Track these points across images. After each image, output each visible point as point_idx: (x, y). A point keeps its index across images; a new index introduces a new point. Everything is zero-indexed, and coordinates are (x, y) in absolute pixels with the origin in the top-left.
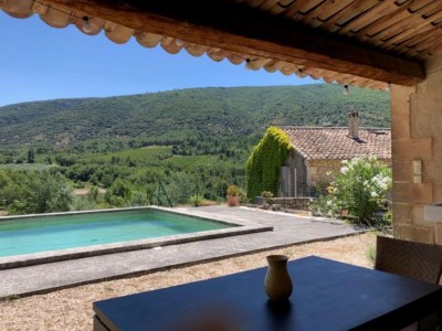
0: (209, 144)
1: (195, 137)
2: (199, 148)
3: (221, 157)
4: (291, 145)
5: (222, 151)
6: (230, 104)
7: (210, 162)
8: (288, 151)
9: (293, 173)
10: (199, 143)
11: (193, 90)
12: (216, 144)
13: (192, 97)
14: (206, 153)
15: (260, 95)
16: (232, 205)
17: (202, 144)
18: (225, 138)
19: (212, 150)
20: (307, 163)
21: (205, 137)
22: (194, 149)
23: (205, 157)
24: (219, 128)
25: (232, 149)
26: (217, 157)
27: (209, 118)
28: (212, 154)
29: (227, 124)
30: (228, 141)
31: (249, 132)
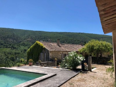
0: (8, 45)
1: (3, 43)
2: (4, 46)
3: (12, 49)
4: (44, 47)
5: (12, 47)
6: (15, 33)
7: (8, 50)
8: (43, 48)
9: (44, 55)
10: (4, 44)
11: (3, 28)
12: (10, 45)
13: (3, 30)
14: (7, 47)
15: (24, 32)
16: (30, 65)
17: (5, 45)
18: (13, 43)
19: (9, 46)
20: (49, 52)
21: (6, 42)
22: (2, 46)
23: (6, 48)
24: (11, 40)
25: (15, 46)
26: (10, 49)
27: (8, 37)
28: (9, 48)
29: (14, 39)
30: (14, 44)
31: (21, 42)
